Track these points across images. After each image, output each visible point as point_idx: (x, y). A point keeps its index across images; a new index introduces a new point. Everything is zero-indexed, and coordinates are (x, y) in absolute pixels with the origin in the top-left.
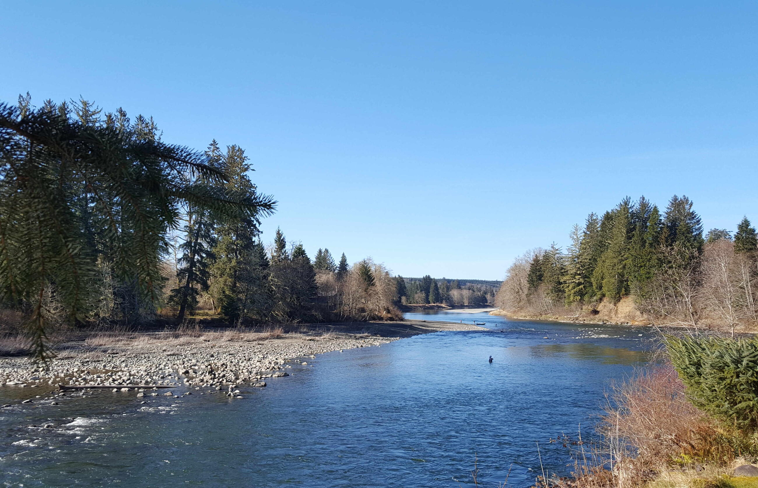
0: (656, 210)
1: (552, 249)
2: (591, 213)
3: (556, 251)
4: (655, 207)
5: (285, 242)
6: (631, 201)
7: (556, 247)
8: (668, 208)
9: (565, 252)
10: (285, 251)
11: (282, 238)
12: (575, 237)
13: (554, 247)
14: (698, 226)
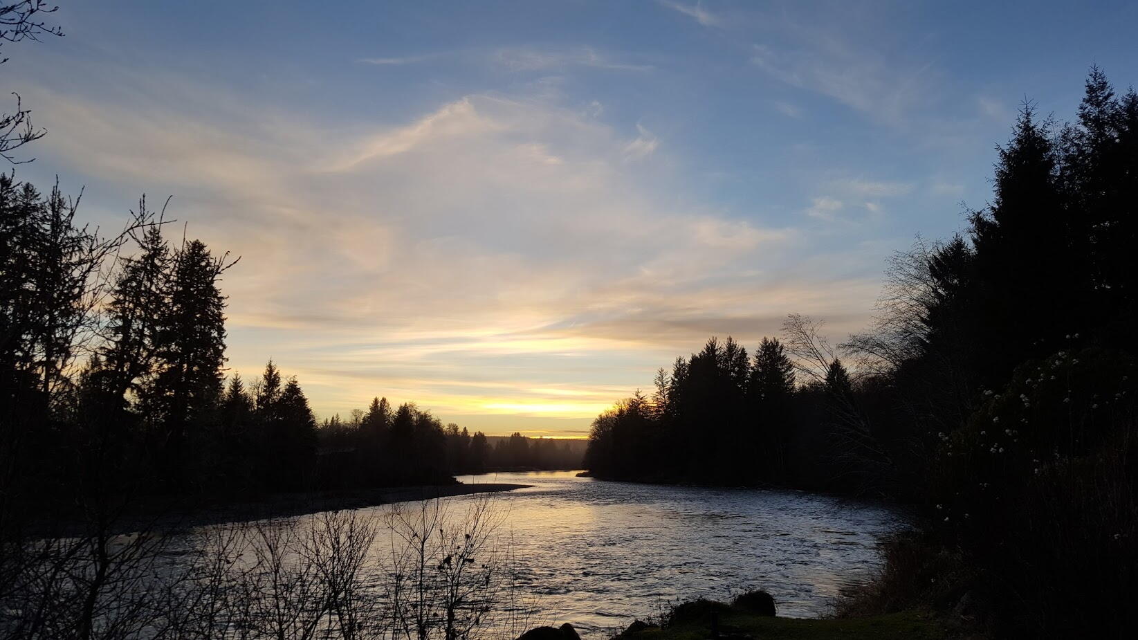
0: (743, 353)
1: (636, 398)
2: (678, 358)
3: (642, 400)
4: (743, 349)
5: (279, 378)
6: (717, 343)
7: (641, 395)
8: (758, 351)
9: (651, 402)
10: (279, 390)
11: (274, 373)
12: (660, 383)
13: (639, 394)
14: (791, 372)
